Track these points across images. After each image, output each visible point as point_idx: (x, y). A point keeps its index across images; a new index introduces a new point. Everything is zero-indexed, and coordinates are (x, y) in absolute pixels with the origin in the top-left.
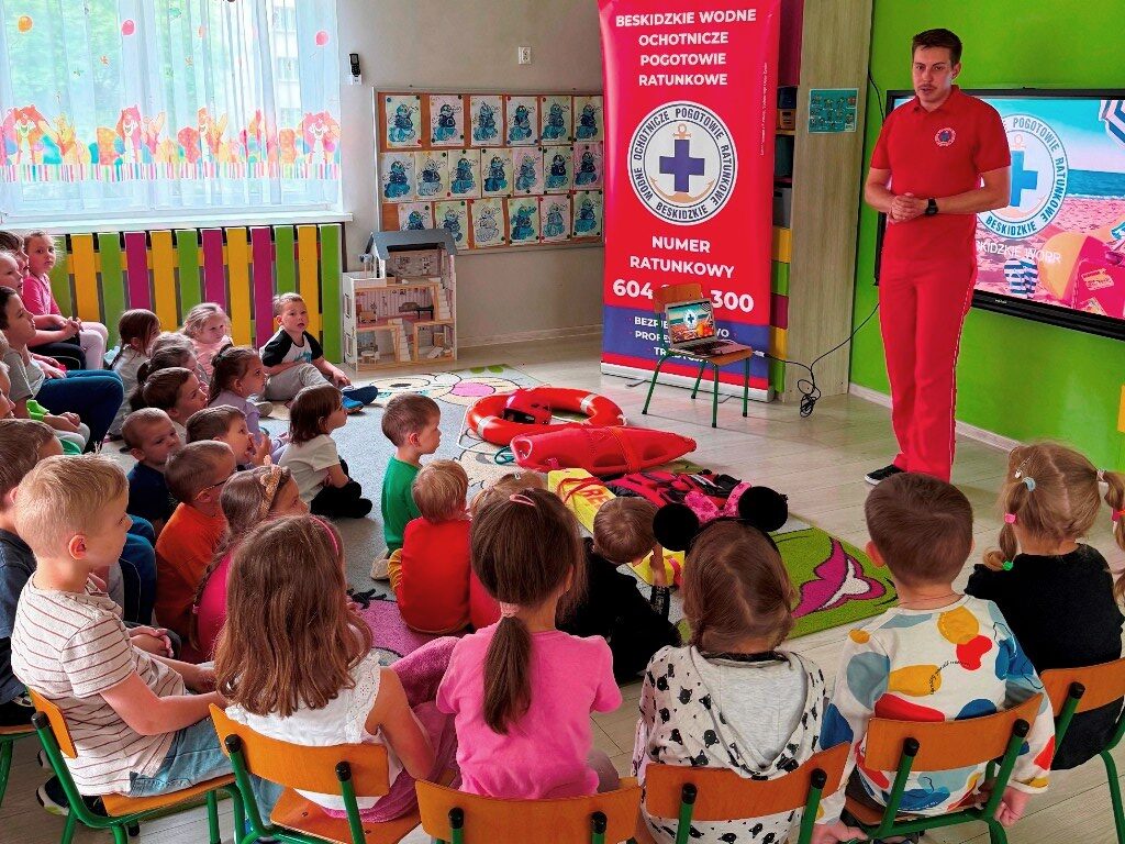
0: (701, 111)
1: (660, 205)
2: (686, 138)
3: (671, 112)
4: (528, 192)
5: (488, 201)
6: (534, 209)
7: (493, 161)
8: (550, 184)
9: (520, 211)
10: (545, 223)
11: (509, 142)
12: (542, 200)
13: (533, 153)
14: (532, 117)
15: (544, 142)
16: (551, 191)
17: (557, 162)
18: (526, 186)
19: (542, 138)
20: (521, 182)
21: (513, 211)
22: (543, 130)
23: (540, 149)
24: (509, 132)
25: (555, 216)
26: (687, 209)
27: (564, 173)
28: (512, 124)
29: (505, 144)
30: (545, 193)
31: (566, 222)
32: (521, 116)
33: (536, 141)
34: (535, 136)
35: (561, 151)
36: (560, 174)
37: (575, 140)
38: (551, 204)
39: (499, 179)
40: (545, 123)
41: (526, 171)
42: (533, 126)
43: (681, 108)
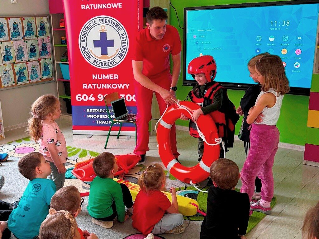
0: (111, 20)
1: (95, 61)
2: (105, 32)
3: (97, 21)
4: (22, 60)
5: (6, 66)
6: (25, 68)
7: (6, 48)
8: (30, 56)
9: (20, 69)
10: (30, 74)
11: (11, 39)
12: (28, 64)
13: (22, 43)
14: (20, 27)
15: (26, 38)
16: (31, 59)
17: (32, 47)
18: (21, 58)
19: (25, 36)
20: (19, 56)
21: (17, 69)
22: (25, 33)
23: (25, 41)
24: (11, 34)
25: (34, 70)
26: (107, 62)
27: (36, 51)
28: (12, 31)
29: (10, 40)
30: (29, 61)
31: (39, 73)
32: (15, 27)
33: (23, 38)
34: (22, 36)
35: (33, 42)
36: (34, 52)
37: (38, 37)
38: (32, 65)
39: (9, 56)
40: (25, 30)
41: (20, 51)
42: (21, 31)
43: (102, 18)
